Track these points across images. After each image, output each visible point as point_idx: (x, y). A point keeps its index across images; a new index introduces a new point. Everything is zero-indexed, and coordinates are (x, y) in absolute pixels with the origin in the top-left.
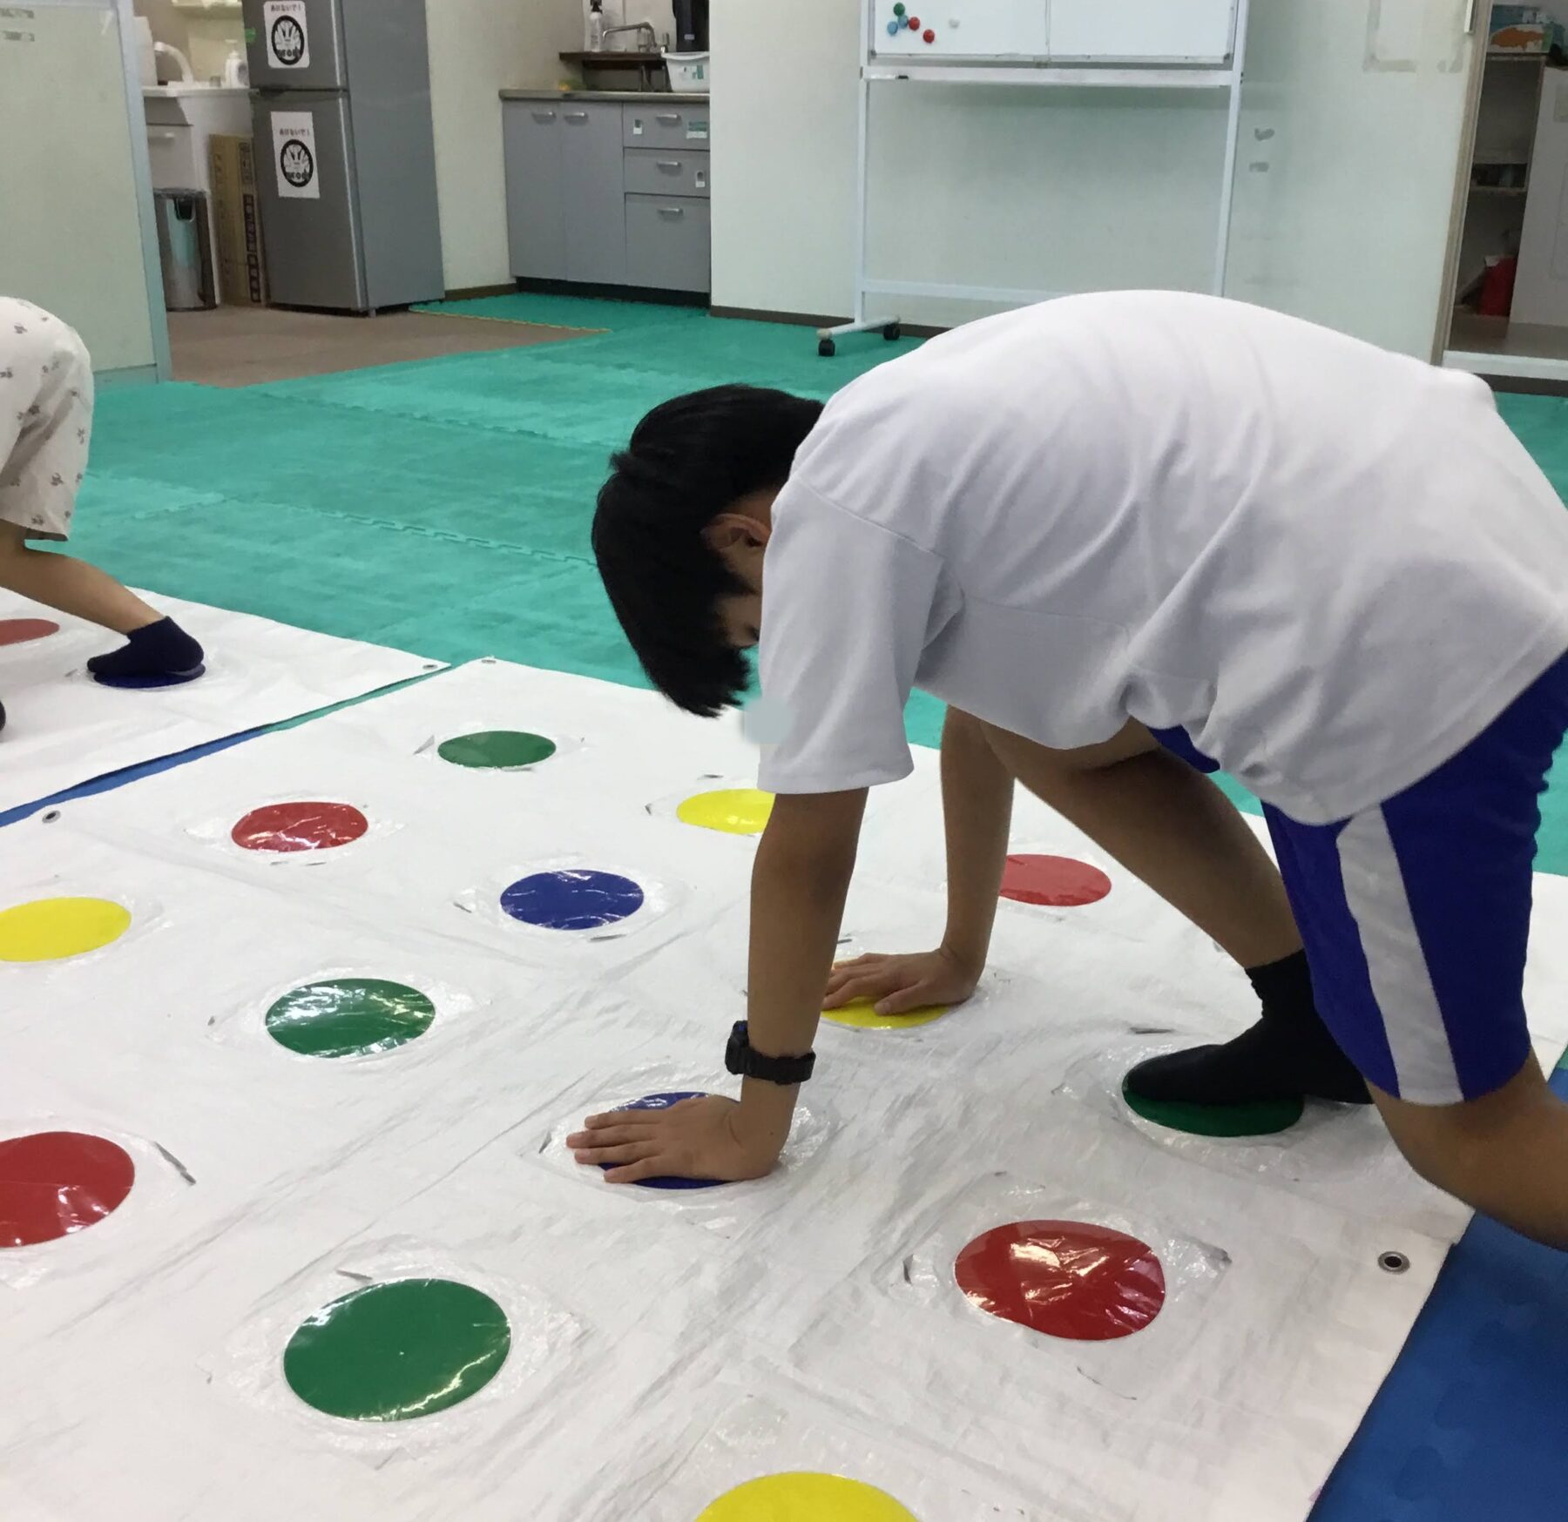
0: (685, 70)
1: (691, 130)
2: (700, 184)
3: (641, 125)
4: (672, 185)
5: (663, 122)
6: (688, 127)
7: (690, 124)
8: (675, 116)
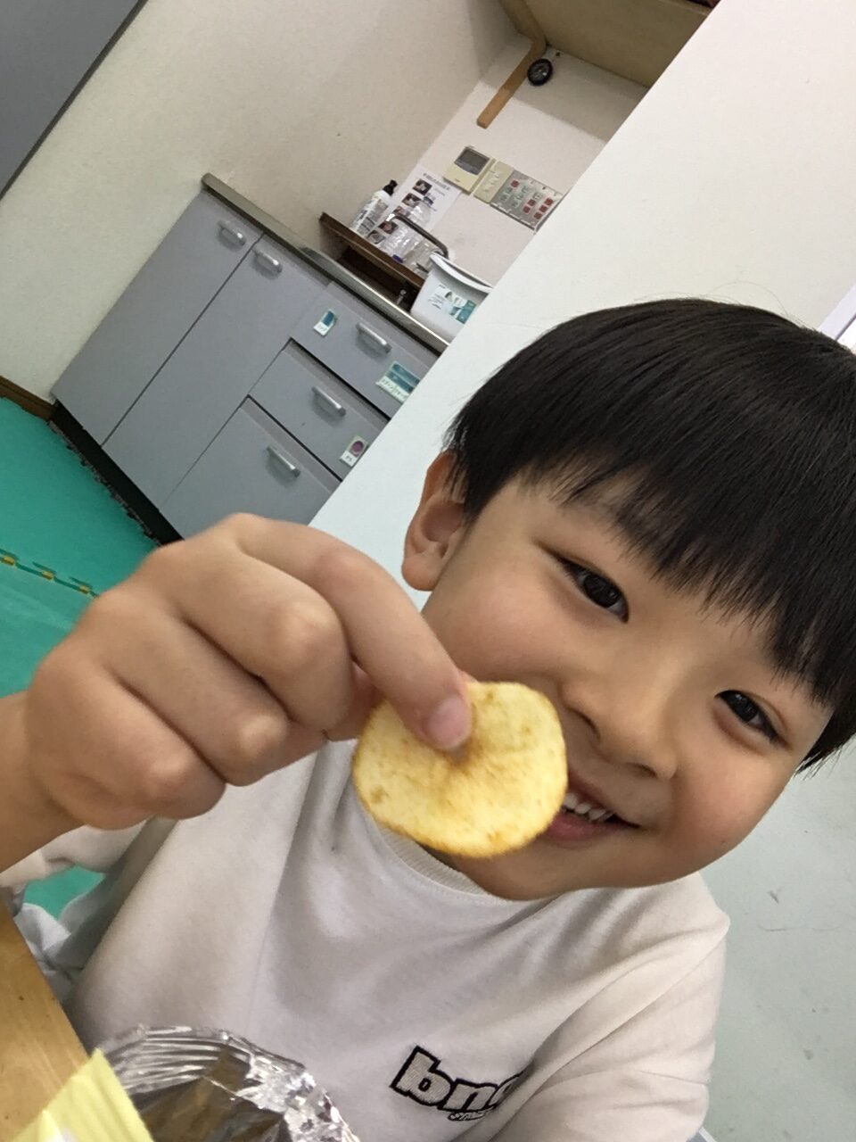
0: (448, 295)
1: (391, 376)
2: (347, 456)
3: (332, 324)
4: (314, 431)
5: (362, 338)
6: (391, 369)
7: (396, 367)
8: (384, 342)
